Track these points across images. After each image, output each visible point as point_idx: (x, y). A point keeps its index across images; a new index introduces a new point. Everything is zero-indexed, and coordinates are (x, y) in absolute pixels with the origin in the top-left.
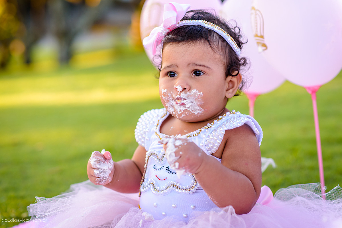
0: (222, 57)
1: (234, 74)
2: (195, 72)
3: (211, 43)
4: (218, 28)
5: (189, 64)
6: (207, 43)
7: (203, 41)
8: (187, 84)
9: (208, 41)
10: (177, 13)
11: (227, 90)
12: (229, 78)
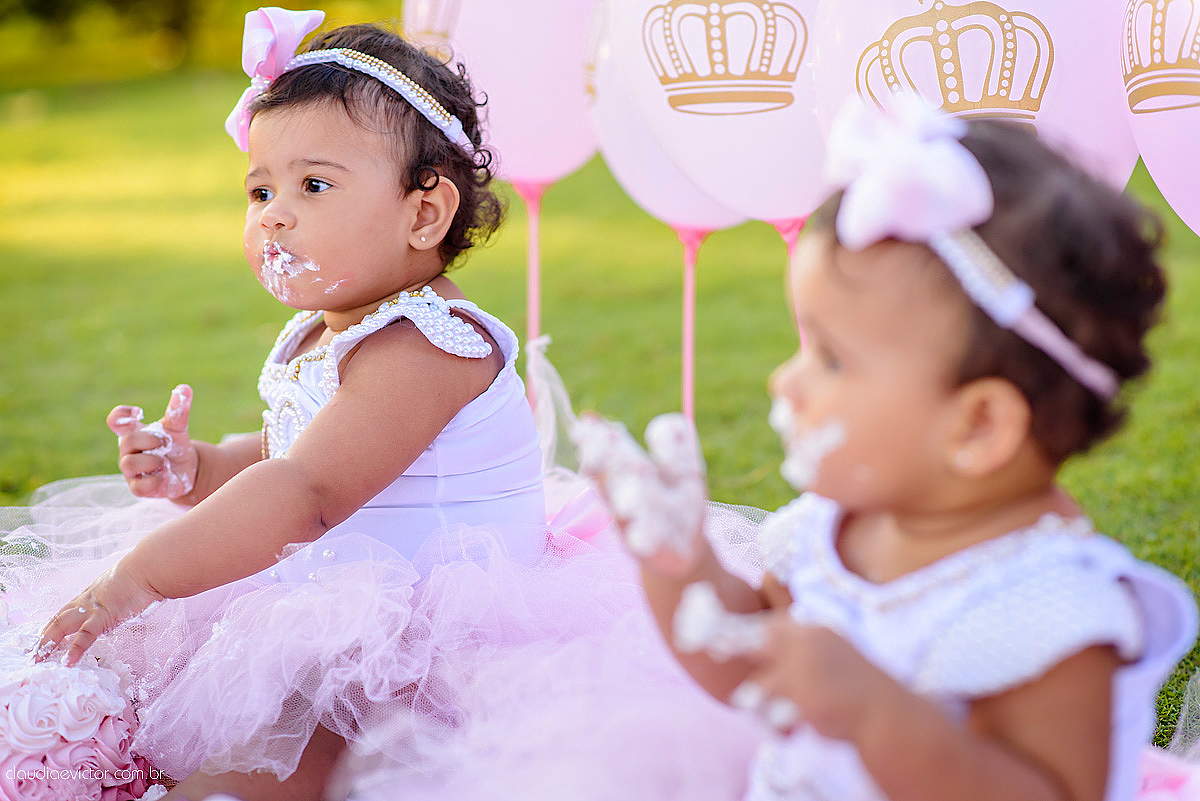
0: (387, 140)
1: (428, 185)
2: (311, 183)
3: (351, 106)
4: (395, 74)
5: (292, 163)
6: (340, 105)
7: (327, 99)
8: (286, 213)
9: (344, 101)
10: (274, 33)
11: (416, 229)
12: (418, 195)
